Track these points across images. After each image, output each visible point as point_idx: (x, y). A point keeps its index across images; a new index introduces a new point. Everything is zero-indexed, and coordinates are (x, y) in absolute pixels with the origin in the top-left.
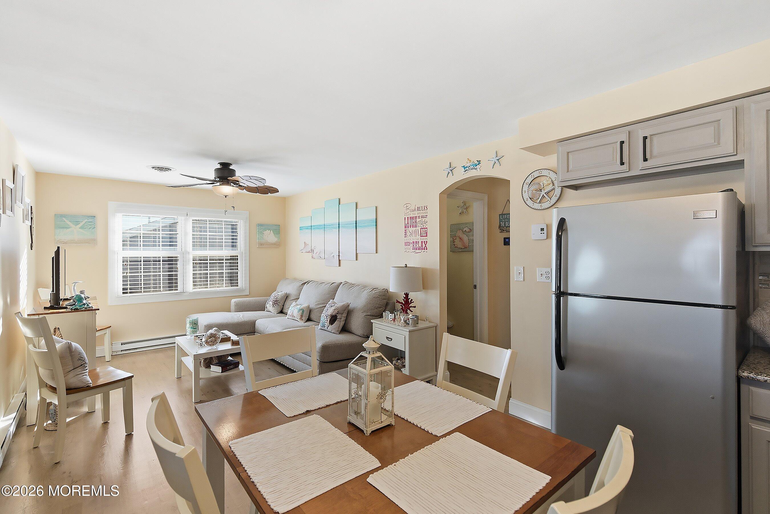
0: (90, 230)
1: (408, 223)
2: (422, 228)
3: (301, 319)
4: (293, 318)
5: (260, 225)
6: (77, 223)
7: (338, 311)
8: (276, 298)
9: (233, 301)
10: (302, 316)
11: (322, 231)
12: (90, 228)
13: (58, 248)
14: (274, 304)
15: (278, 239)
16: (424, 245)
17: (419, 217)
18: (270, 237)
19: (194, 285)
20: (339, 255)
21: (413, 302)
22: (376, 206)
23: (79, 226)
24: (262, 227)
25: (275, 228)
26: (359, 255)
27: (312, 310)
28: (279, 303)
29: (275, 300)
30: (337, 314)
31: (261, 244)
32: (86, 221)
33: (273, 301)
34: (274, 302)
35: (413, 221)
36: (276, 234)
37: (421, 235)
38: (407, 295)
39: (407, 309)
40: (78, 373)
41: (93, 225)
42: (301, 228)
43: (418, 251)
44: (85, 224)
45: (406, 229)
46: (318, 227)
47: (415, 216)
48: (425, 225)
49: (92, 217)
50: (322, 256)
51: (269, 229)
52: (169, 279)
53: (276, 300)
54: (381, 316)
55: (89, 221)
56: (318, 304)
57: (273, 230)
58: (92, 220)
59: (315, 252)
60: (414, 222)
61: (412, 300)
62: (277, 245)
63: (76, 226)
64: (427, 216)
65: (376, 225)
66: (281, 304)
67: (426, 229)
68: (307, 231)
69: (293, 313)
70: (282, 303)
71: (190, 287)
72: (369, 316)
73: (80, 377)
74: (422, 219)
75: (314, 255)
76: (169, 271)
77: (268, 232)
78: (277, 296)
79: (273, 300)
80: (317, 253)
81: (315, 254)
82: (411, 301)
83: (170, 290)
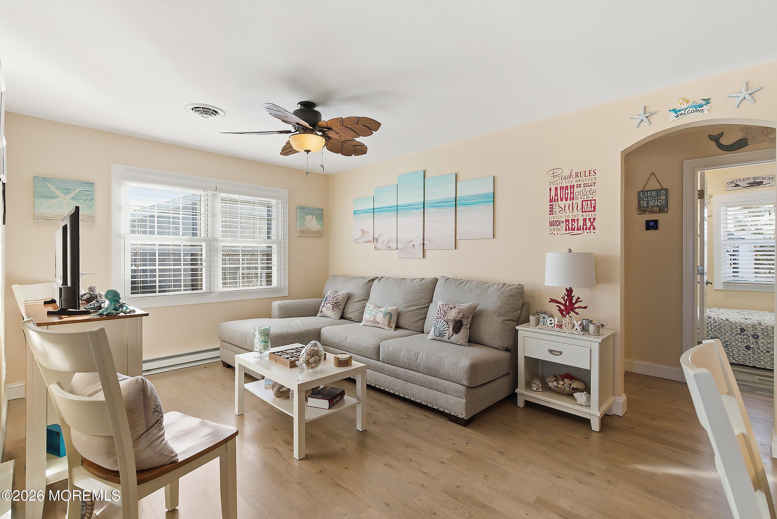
0: (87, 202)
1: (556, 195)
2: (585, 201)
3: (389, 325)
4: (376, 325)
5: (302, 208)
6: (67, 191)
7: (463, 315)
8: (336, 299)
9: (276, 304)
10: (390, 322)
11: (394, 214)
12: (86, 200)
13: (77, 208)
14: (334, 307)
15: (321, 227)
16: (588, 224)
17: (579, 186)
18: (313, 224)
19: (224, 283)
20: (423, 244)
21: (580, 301)
22: (494, 175)
23: (71, 195)
24: (304, 211)
25: (318, 213)
26: (459, 243)
27: (401, 314)
28: (340, 305)
29: (335, 301)
30: (462, 318)
31: (302, 232)
32: (80, 189)
33: (332, 304)
34: (334, 305)
35: (567, 192)
36: (319, 220)
37: (584, 210)
38: (570, 291)
39: (569, 312)
40: (154, 438)
41: (91, 195)
42: (355, 213)
43: (576, 232)
44: (78, 193)
45: (551, 203)
46: (387, 210)
47: (572, 184)
48: (591, 196)
49: (88, 183)
50: (393, 245)
51: (311, 214)
52: (192, 275)
53: (337, 302)
54: (527, 321)
55: (84, 189)
56: (409, 306)
57: (315, 215)
58: (89, 188)
59: (380, 241)
60: (569, 193)
61: (579, 298)
62: (319, 234)
63: (65, 195)
64: (594, 183)
65: (494, 201)
66: (341, 308)
67: (593, 202)
68: (366, 215)
69: (375, 318)
70: (343, 305)
71: (219, 286)
72: (508, 321)
73: (158, 446)
74: (584, 188)
75: (379, 245)
76: (192, 265)
77: (309, 217)
78: (337, 297)
79: (332, 302)
80: (383, 242)
81: (381, 243)
82: (577, 300)
83: (193, 290)
